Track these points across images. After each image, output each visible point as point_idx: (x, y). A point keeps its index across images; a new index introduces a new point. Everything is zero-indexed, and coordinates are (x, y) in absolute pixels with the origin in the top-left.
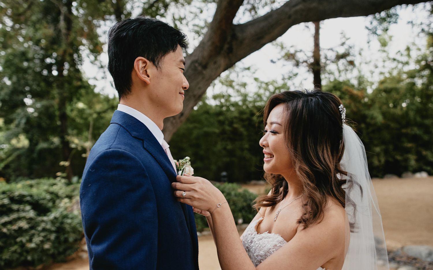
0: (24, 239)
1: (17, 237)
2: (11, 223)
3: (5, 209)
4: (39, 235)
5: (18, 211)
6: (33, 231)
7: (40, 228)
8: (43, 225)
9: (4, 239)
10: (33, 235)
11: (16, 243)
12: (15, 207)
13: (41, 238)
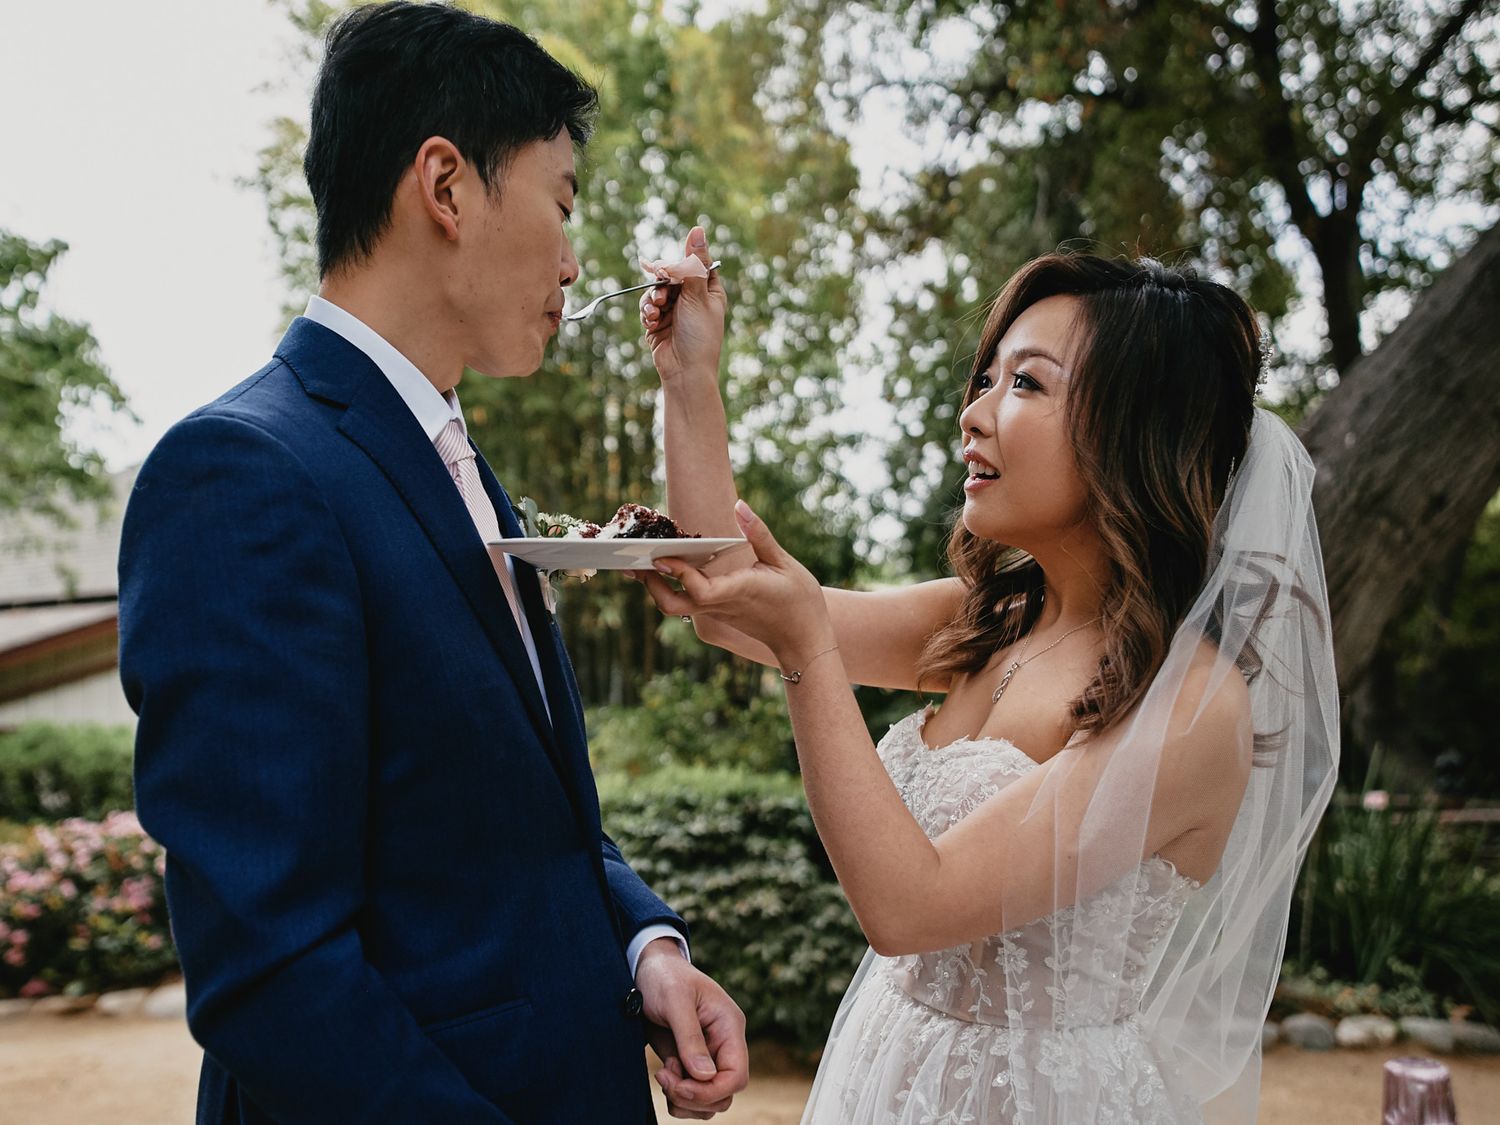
0: (767, 950)
1: (746, 942)
2: (734, 891)
3: (721, 848)
4: (815, 945)
5: (763, 857)
6: (799, 929)
7: (819, 922)
8: (830, 912)
9: (712, 943)
10: (798, 940)
11: (744, 961)
12: (756, 844)
13: (819, 955)
